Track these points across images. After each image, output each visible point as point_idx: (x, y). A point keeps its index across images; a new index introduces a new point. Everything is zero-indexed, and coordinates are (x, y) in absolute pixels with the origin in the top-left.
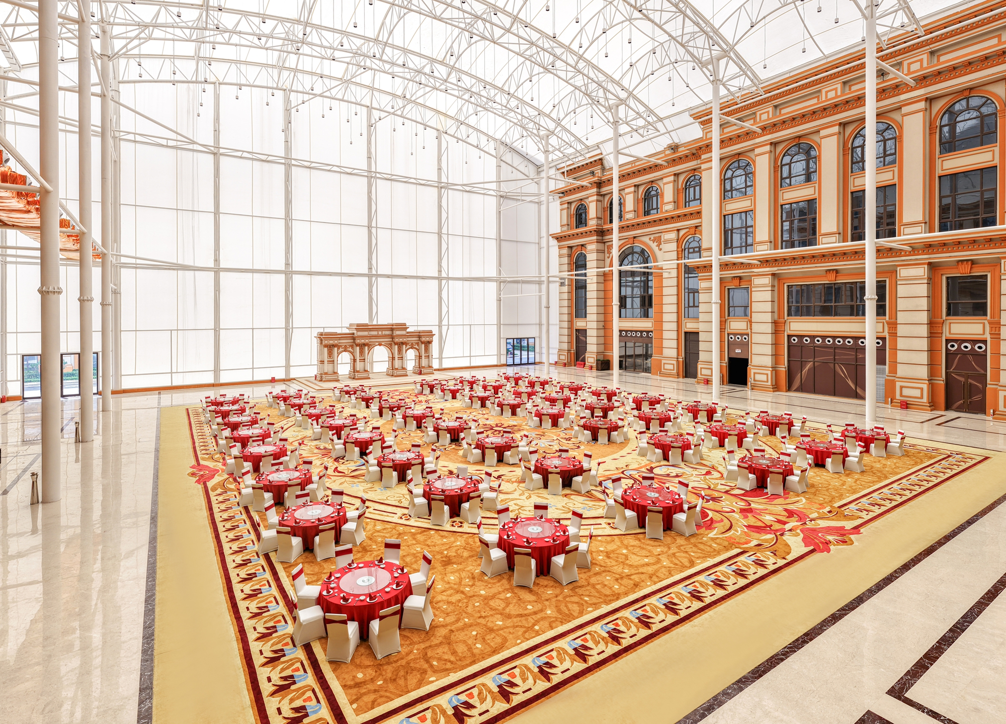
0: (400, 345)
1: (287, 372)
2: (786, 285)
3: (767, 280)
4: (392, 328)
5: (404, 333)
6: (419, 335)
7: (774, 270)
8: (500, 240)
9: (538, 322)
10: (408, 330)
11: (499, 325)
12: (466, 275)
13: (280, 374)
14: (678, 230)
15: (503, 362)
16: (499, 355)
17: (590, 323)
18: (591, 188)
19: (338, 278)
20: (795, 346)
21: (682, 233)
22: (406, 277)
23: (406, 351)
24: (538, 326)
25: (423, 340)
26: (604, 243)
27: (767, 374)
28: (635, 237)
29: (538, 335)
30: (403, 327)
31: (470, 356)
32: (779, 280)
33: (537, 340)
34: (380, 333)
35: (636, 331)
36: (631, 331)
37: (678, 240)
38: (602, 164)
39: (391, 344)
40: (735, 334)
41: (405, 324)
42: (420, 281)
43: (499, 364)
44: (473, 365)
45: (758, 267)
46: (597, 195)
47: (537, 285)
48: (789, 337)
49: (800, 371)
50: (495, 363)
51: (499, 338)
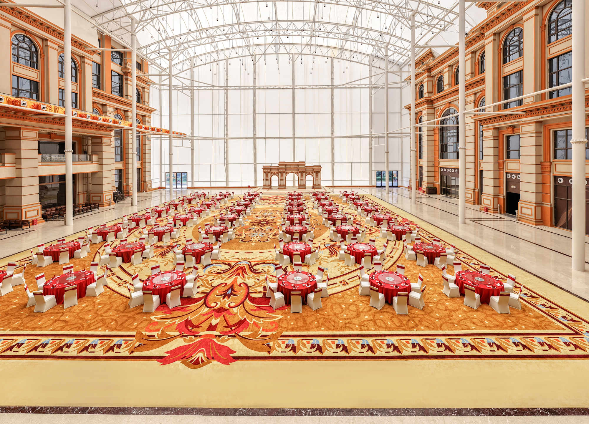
0: (302, 173)
1: (256, 183)
2: (551, 131)
3: (532, 128)
4: (298, 164)
5: (304, 166)
6: (313, 168)
7: (538, 118)
8: (372, 113)
9: (400, 161)
10: (306, 165)
11: (371, 163)
12: (349, 134)
13: (252, 184)
14: (475, 94)
15: (374, 184)
16: (371, 180)
17: (424, 162)
18: (425, 73)
19: (278, 140)
20: (561, 186)
21: (478, 95)
22: (313, 138)
23: (306, 176)
24: (400, 164)
25: (316, 171)
26: (434, 108)
27: (532, 209)
28: (450, 103)
29: (400, 169)
30: (303, 163)
31: (351, 180)
32: (545, 127)
33: (400, 173)
34: (292, 166)
35: (452, 169)
36: (449, 168)
37: (474, 101)
38: (433, 56)
39: (298, 172)
40: (511, 174)
41: (304, 162)
42: (321, 139)
43: (371, 185)
44: (353, 185)
45: (524, 116)
46: (428, 77)
47: (400, 139)
48: (556, 178)
49: (566, 209)
50: (368, 185)
51: (371, 171)
